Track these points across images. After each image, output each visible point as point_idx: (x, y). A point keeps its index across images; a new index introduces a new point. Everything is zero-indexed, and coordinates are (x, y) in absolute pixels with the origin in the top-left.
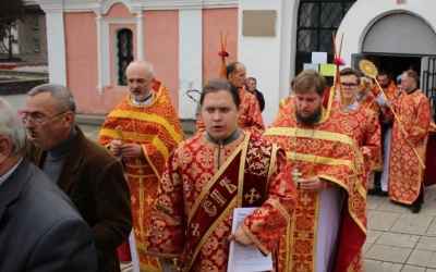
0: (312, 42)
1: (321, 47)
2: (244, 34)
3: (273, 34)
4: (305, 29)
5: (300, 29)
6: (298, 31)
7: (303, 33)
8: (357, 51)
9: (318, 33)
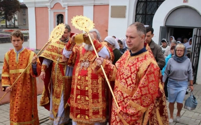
0: (142, 20)
1: (146, 23)
2: (111, 16)
3: (124, 17)
4: (139, 14)
5: (137, 14)
6: (136, 15)
7: (138, 16)
8: (163, 25)
9: (145, 16)
